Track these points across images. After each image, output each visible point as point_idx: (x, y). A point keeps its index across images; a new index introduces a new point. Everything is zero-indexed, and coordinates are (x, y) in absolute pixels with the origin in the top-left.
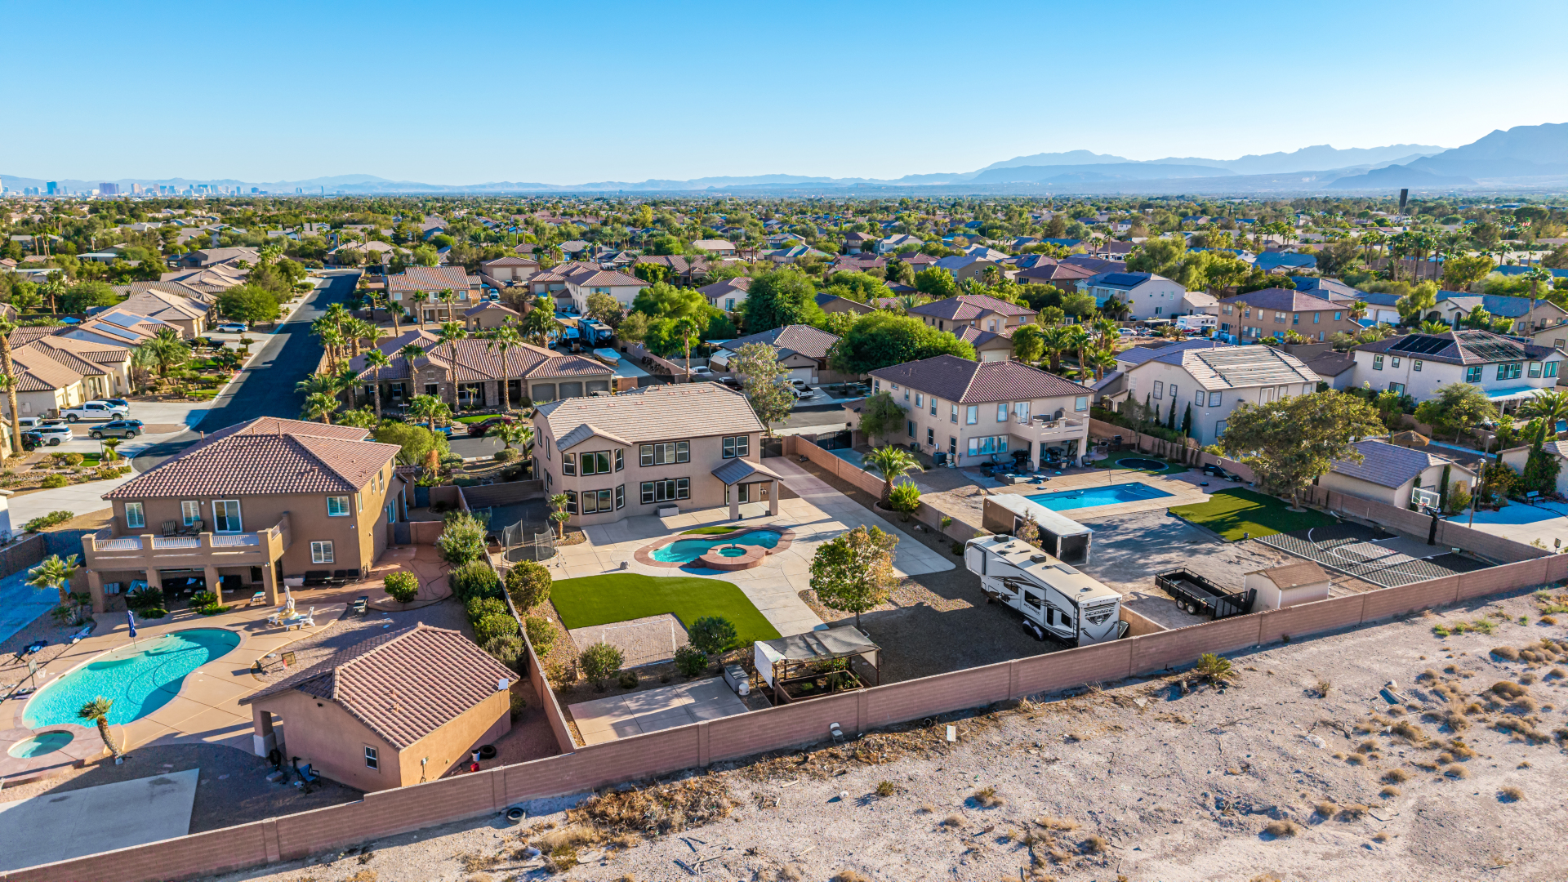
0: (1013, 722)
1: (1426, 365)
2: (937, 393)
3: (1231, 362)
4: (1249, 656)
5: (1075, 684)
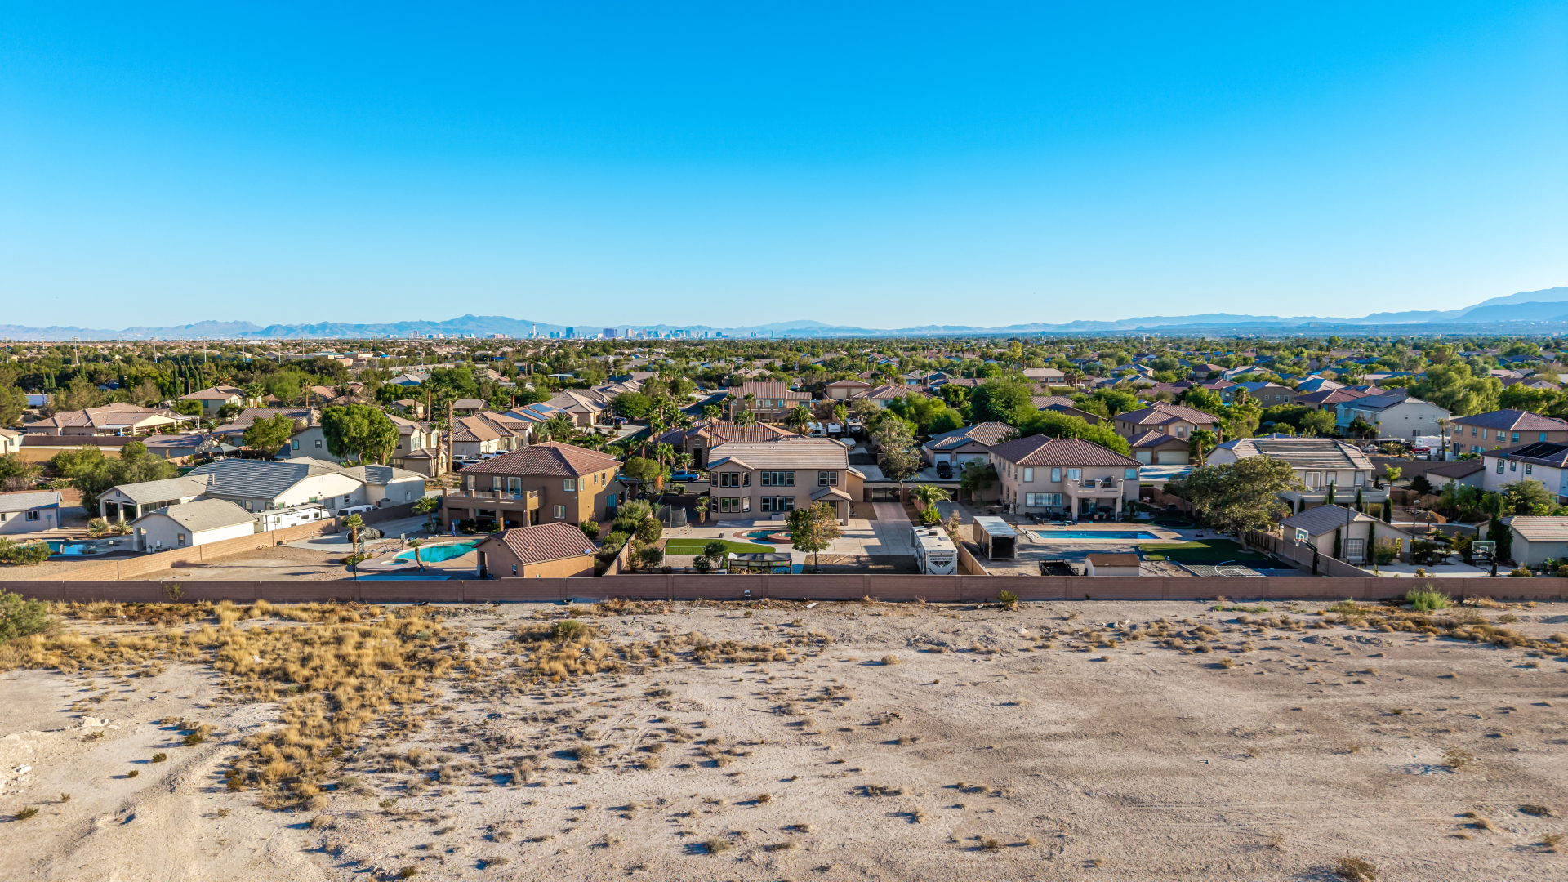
0: (852, 606)
1: (1535, 468)
3: (1286, 450)
4: (1048, 601)
5: (908, 595)
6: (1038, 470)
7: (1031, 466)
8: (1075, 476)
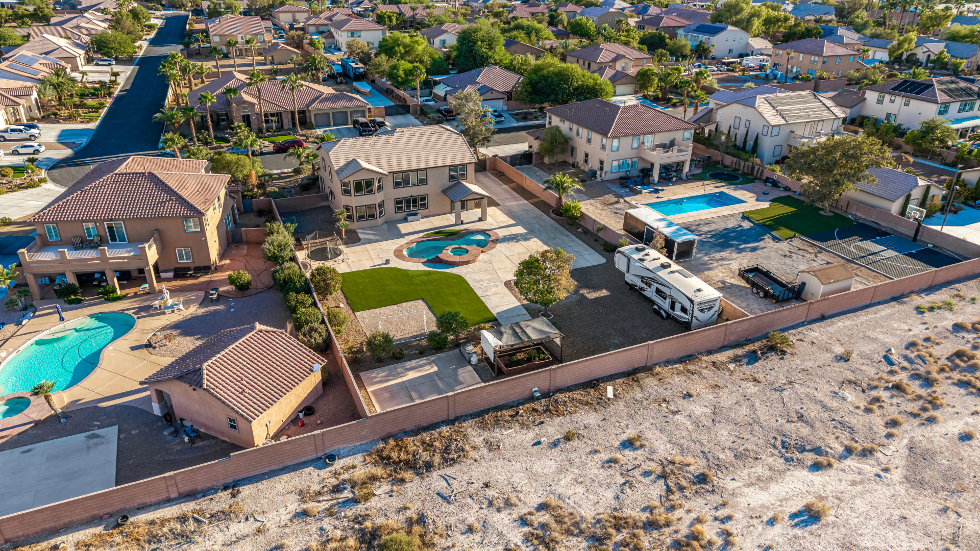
0: (649, 382)
1: (913, 102)
2: (591, 128)
3: (787, 104)
4: (799, 330)
5: (689, 353)
6: (624, 140)
7: (618, 137)
8: (649, 141)
